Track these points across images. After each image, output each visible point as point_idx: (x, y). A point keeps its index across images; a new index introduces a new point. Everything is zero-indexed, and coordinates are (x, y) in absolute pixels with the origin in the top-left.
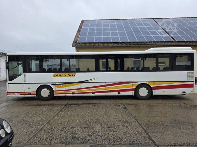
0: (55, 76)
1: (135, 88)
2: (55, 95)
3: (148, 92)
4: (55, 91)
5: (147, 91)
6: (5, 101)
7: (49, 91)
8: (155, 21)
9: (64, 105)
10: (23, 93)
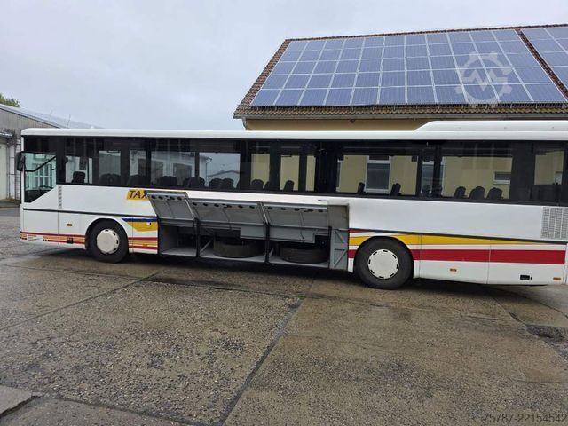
0: (132, 196)
1: (356, 248)
2: (131, 250)
3: (400, 267)
4: (131, 239)
5: (396, 261)
6: (17, 255)
7: (116, 237)
8: (522, 35)
9: (136, 278)
10: (56, 238)
